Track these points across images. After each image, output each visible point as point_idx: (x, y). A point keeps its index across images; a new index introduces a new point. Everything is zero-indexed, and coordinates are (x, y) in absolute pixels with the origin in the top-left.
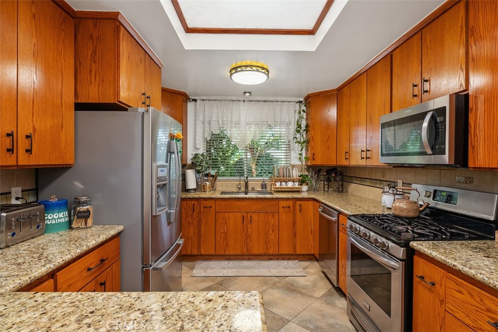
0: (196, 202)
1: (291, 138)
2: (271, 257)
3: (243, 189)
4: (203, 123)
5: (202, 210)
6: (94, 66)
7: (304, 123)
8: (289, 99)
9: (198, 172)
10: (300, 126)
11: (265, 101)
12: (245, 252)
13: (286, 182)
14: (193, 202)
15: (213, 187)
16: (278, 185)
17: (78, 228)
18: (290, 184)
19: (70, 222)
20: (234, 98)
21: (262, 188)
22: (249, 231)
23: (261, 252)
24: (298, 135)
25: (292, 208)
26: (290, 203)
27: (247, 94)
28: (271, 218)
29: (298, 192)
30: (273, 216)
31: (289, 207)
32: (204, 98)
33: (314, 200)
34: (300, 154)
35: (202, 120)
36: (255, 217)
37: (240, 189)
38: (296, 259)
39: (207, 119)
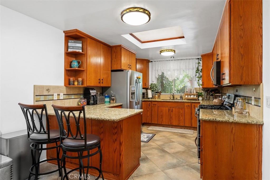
0: (150, 102)
1: (194, 75)
2: (182, 127)
3: (172, 98)
4: (155, 70)
5: (153, 105)
6: (116, 60)
7: (200, 68)
8: (193, 58)
9: (153, 91)
10: (198, 70)
11: (181, 60)
12: (170, 124)
13: (191, 96)
14: (149, 102)
15: (159, 97)
16: (186, 97)
17: (112, 103)
18: (192, 96)
20: (168, 60)
21: (180, 98)
22: (171, 115)
23: (177, 124)
24: (197, 74)
25: (190, 106)
26: (189, 104)
27: (172, 58)
28: (181, 110)
29: (196, 100)
30: (182, 109)
31: (189, 106)
32: (155, 60)
34: (198, 83)
35: (154, 69)
36: (174, 109)
37: (171, 98)
38: (193, 130)
39: (156, 69)
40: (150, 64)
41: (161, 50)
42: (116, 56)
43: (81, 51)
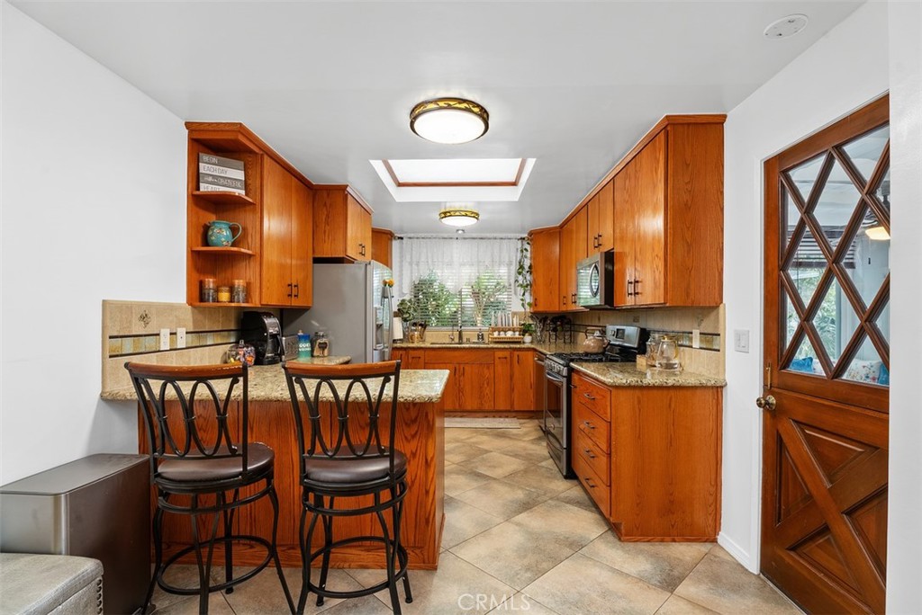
0: (403, 352)
1: (512, 281)
2: (486, 414)
3: (457, 340)
4: (411, 264)
5: (410, 361)
6: (327, 228)
7: (527, 263)
8: (509, 235)
9: (405, 320)
10: (522, 267)
11: (482, 239)
12: (457, 407)
13: (505, 332)
14: (401, 352)
15: (422, 337)
16: (496, 334)
17: (318, 356)
18: (509, 334)
19: (312, 351)
20: (446, 236)
21: (479, 339)
22: (462, 384)
23: (475, 407)
24: (520, 278)
25: (509, 359)
26: (506, 354)
27: (460, 232)
28: (486, 371)
29: (519, 343)
30: (488, 368)
31: (506, 358)
32: (412, 235)
33: (534, 350)
34: (522, 300)
35: (408, 260)
36: (467, 368)
37: (453, 340)
38: (514, 417)
39: (414, 260)
40: (395, 244)
41: (443, 210)
42: (328, 216)
43: (242, 192)
